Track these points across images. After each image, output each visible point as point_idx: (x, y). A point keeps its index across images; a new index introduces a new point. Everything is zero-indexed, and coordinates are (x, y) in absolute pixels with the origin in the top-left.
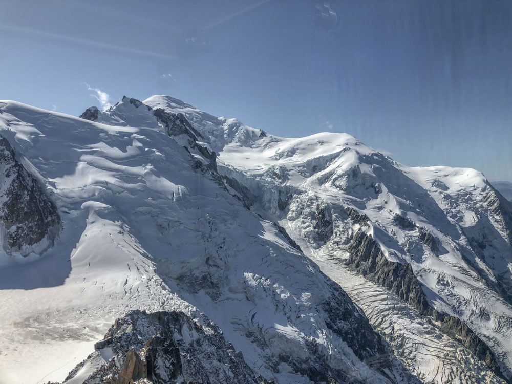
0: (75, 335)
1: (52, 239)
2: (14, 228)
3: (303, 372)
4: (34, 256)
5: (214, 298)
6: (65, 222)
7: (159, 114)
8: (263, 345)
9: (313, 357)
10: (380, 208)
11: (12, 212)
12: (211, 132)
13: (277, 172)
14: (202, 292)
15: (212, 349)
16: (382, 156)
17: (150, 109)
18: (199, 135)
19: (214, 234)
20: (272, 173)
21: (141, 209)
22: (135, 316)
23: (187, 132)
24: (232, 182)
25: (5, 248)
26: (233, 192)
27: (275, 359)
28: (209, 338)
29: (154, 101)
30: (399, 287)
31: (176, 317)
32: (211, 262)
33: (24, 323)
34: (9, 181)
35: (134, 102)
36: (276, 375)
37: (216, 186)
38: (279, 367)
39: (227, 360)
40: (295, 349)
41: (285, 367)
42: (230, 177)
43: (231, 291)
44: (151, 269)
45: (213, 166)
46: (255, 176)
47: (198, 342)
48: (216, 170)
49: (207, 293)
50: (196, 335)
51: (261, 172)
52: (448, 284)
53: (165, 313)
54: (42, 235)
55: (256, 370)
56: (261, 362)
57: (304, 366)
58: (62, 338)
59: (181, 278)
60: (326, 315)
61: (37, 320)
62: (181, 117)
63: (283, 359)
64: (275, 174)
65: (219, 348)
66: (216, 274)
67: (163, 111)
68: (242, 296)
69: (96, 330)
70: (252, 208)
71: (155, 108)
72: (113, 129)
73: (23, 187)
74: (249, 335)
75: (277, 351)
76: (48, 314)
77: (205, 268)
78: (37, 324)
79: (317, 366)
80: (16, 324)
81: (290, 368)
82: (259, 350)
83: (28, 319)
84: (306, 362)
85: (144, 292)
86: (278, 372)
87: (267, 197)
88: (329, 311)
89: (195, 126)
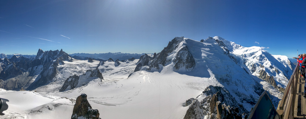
0: (198, 89)
1: (194, 67)
2: (187, 64)
3: (249, 102)
4: (190, 71)
5: (228, 84)
6: (196, 64)
7: (217, 40)
8: (240, 96)
9: (251, 99)
10: (267, 64)
11: (187, 61)
12: (228, 45)
13: (244, 55)
14: (225, 83)
15: (227, 96)
16: (267, 52)
17: (215, 39)
18: (225, 46)
19: (228, 69)
20: (242, 55)
21: (212, 62)
22: (211, 87)
23: (223, 45)
24: (233, 57)
25: (185, 68)
26: (233, 60)
27: (242, 100)
28: (227, 93)
29: (216, 38)
30: (270, 82)
31: (220, 88)
32: (227, 76)
33: (188, 84)
34: (187, 55)
35: (211, 38)
36: (242, 103)
37: (230, 58)
38: (243, 101)
39: (231, 99)
40: (247, 97)
41: (244, 101)
42: (233, 56)
43: (232, 83)
44: (214, 76)
45: (229, 53)
46: (238, 56)
47: (225, 94)
48: (229, 54)
49: (226, 83)
50: (224, 93)
51: (240, 55)
52: (281, 81)
53: (217, 87)
54: (192, 66)
55: (238, 102)
56: (239, 100)
57: (249, 101)
58: (195, 89)
59: (220, 79)
60: (254, 89)
61: (190, 84)
62: (222, 42)
63: (244, 100)
64: (243, 56)
65: (229, 96)
66: (229, 79)
67: (218, 40)
68: (235, 84)
69: (202, 88)
70: (237, 64)
71: (216, 39)
72: (206, 44)
73: (189, 56)
74: (236, 94)
75: (243, 98)
76: (193, 83)
77: (226, 77)
78: (190, 85)
79: (252, 101)
80: (187, 84)
81: (246, 102)
82: (238, 97)
83: (189, 83)
84: (250, 100)
85: (212, 81)
86: (243, 103)
87: (241, 61)
88: (255, 88)
89: (225, 44)
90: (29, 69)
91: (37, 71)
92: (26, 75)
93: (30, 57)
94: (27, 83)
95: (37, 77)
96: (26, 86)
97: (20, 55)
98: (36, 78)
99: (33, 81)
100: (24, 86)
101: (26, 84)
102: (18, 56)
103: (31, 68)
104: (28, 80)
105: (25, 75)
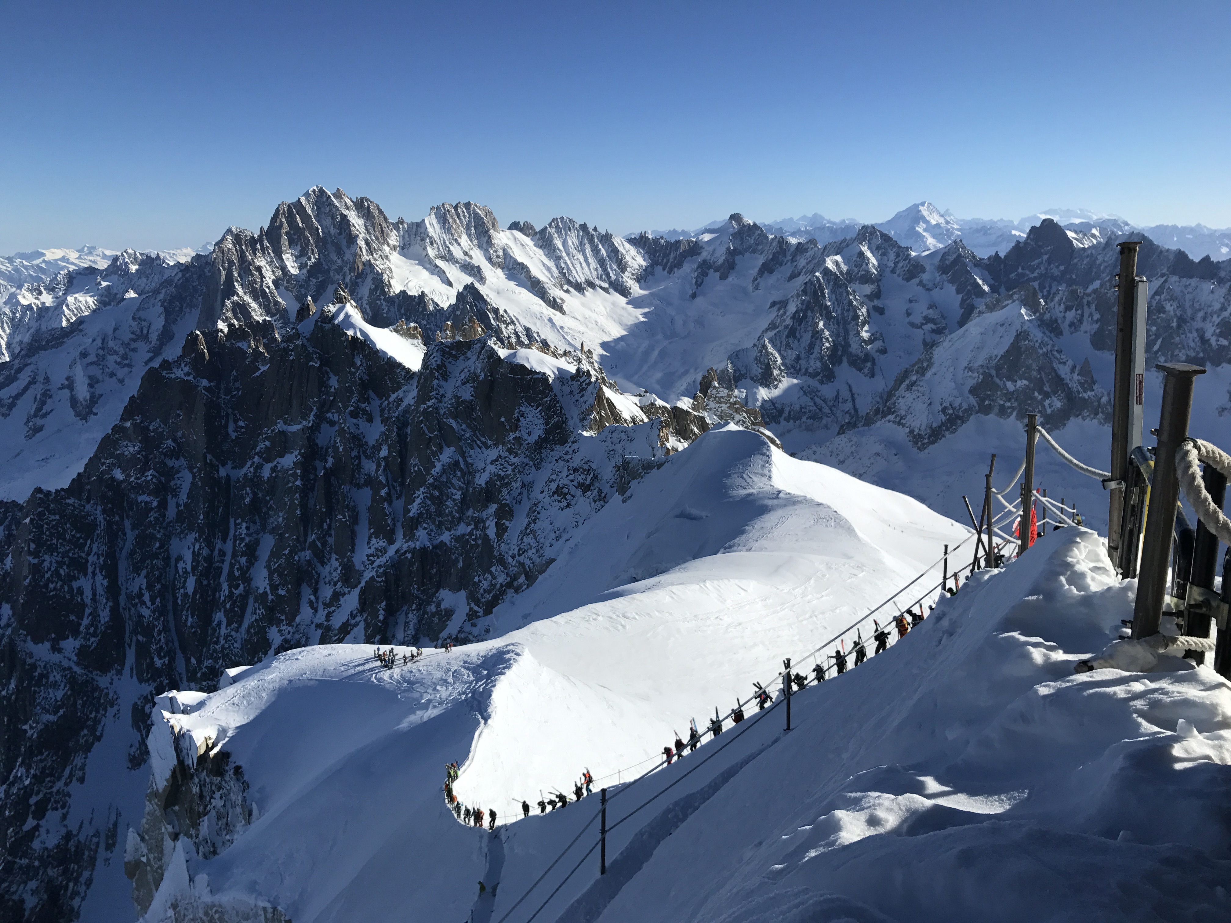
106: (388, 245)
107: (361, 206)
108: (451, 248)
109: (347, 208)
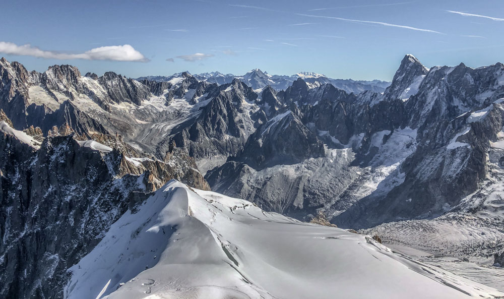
90: (354, 138)
91: (388, 154)
92: (341, 161)
93: (363, 90)
94: (342, 197)
95: (388, 178)
96: (336, 207)
97: (321, 79)
98: (381, 179)
99: (369, 193)
100: (328, 206)
101: (337, 198)
102: (312, 80)
103: (362, 135)
104: (347, 184)
105: (336, 161)
106: (27, 83)
107: (14, 65)
108: (58, 84)
109: (7, 66)
